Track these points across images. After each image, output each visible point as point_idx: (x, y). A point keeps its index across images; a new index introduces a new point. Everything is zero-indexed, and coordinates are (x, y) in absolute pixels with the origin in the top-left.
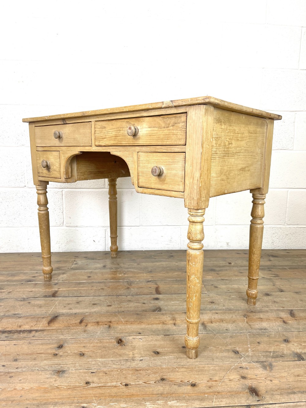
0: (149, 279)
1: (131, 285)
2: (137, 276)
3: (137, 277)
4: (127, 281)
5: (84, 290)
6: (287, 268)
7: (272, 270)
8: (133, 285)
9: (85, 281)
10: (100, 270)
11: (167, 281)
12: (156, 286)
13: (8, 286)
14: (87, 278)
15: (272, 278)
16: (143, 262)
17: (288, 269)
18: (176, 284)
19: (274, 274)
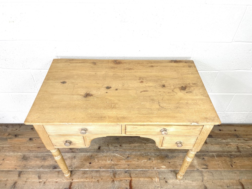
0: (126, 168)
1: (115, 177)
2: (119, 163)
3: (119, 165)
4: (113, 171)
5: (87, 181)
6: (215, 155)
7: (205, 157)
8: (117, 177)
9: (88, 169)
10: (96, 153)
11: (137, 172)
12: (130, 179)
13: (43, 173)
14: (88, 164)
15: (203, 170)
16: (123, 143)
17: (215, 157)
18: (143, 176)
19: (205, 165)
